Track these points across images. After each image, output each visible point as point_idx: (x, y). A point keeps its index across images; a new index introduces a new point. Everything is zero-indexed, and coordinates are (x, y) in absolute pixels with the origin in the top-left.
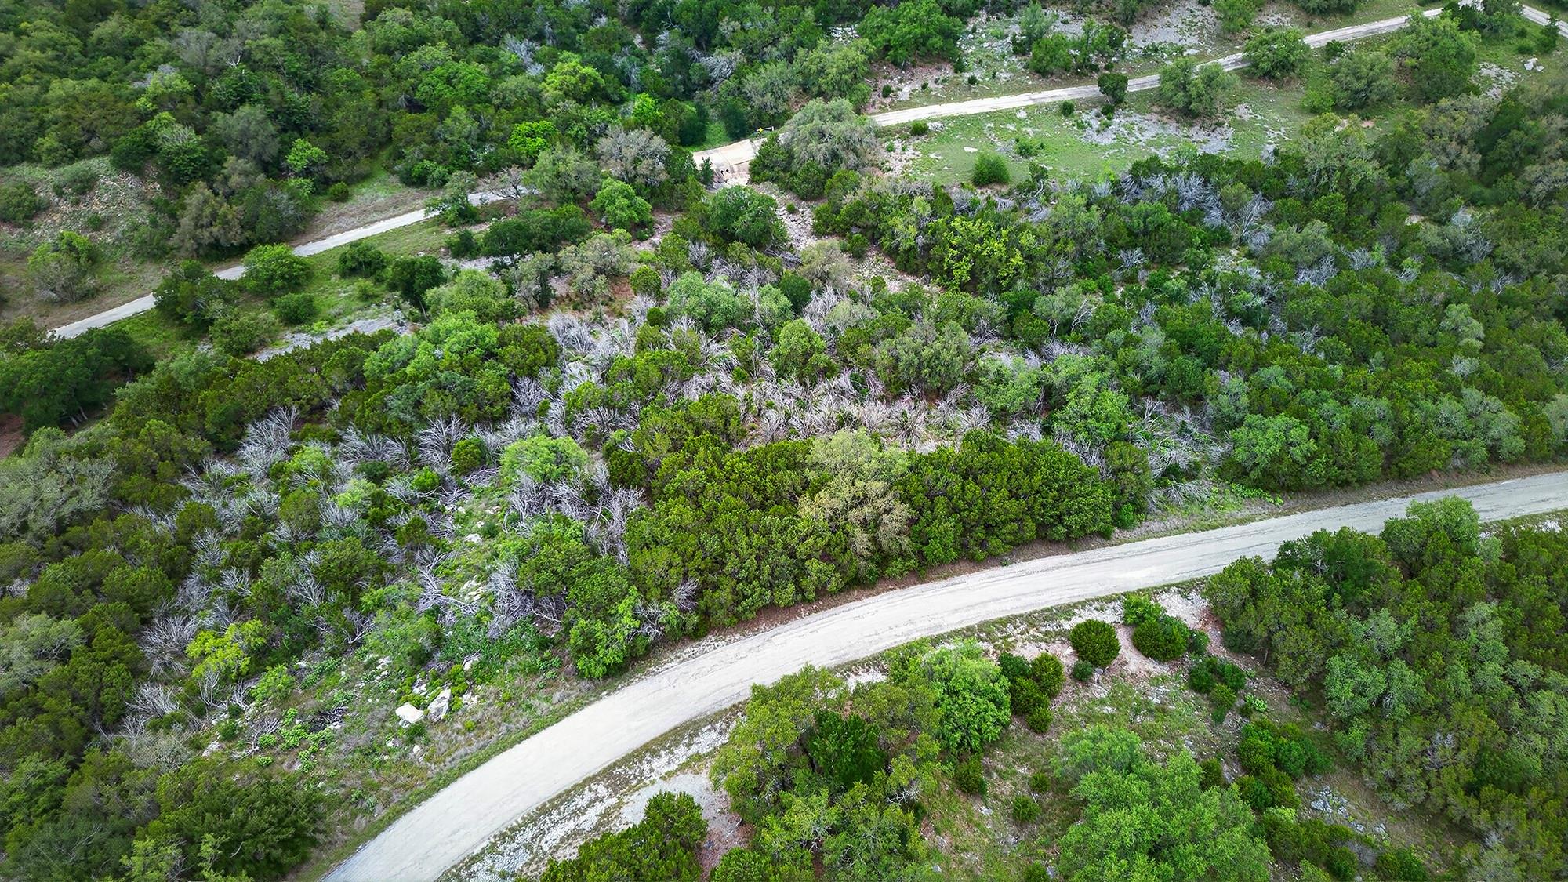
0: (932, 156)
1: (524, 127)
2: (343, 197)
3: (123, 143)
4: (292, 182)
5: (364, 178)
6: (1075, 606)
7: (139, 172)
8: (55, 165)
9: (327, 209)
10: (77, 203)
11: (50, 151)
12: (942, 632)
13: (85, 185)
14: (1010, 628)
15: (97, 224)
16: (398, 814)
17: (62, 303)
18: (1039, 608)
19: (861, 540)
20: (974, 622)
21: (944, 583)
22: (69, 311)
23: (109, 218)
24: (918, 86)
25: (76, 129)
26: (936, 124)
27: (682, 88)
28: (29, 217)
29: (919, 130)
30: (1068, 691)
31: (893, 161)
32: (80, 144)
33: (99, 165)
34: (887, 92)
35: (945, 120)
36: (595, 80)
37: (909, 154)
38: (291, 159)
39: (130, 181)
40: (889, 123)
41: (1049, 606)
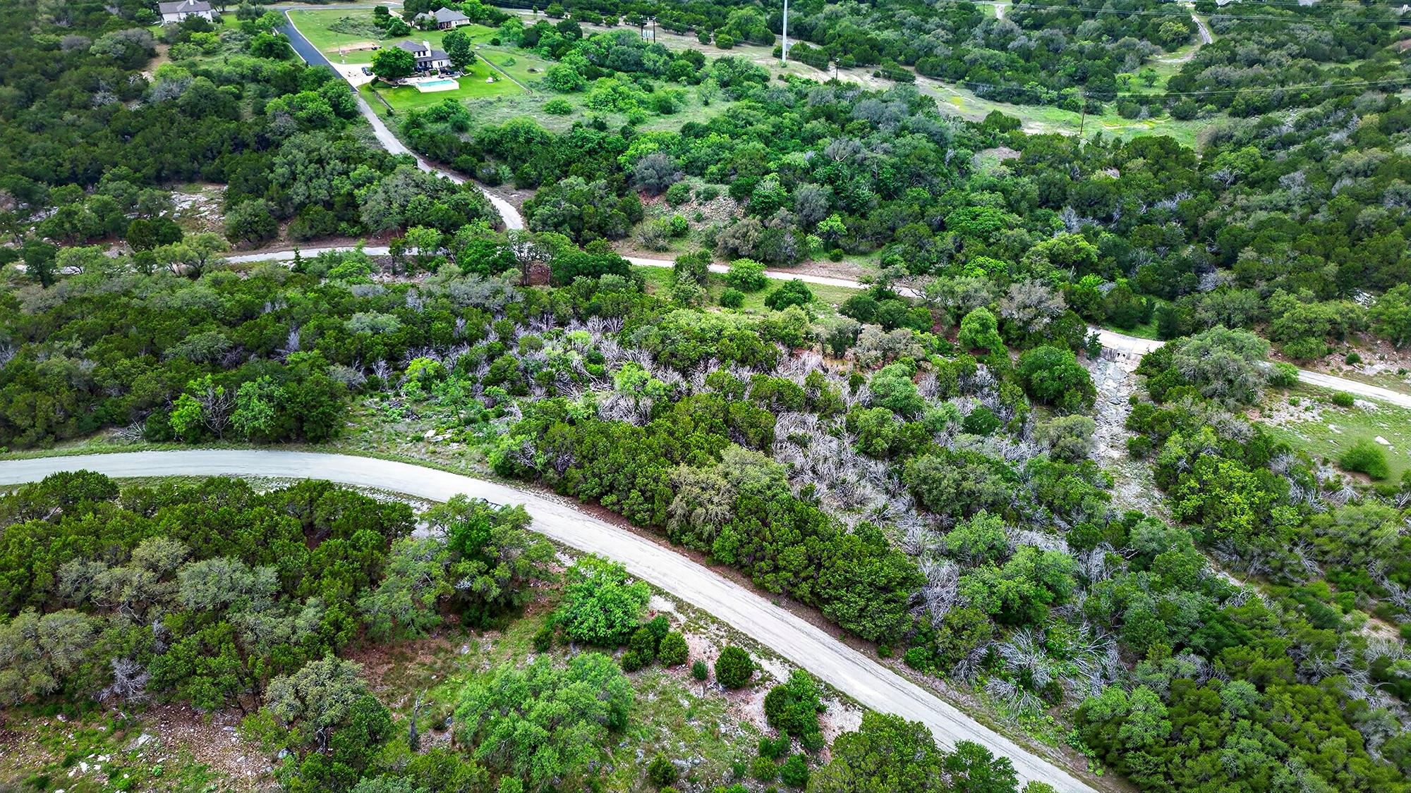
0: (1331, 427)
1: (981, 259)
2: (836, 259)
3: (742, 181)
4: (809, 237)
5: (864, 254)
6: (779, 657)
7: (739, 200)
8: (709, 182)
9: (824, 261)
10: (700, 204)
11: (712, 174)
12: (672, 593)
13: (710, 196)
14: (713, 627)
15: (699, 219)
16: (364, 455)
17: (648, 248)
18: (750, 635)
19: (677, 505)
20: (697, 606)
21: (721, 578)
22: (646, 253)
23: (707, 218)
24: (1395, 369)
25: (729, 166)
26: (1371, 404)
27: (1168, 289)
28: (677, 203)
29: (1343, 401)
30: (681, 673)
31: (1283, 414)
32: (726, 175)
33: (724, 189)
34: (1352, 360)
35: (1385, 405)
36: (1088, 255)
37: (1308, 416)
38: (821, 224)
39: (732, 203)
40: (1321, 384)
41: (760, 641)
